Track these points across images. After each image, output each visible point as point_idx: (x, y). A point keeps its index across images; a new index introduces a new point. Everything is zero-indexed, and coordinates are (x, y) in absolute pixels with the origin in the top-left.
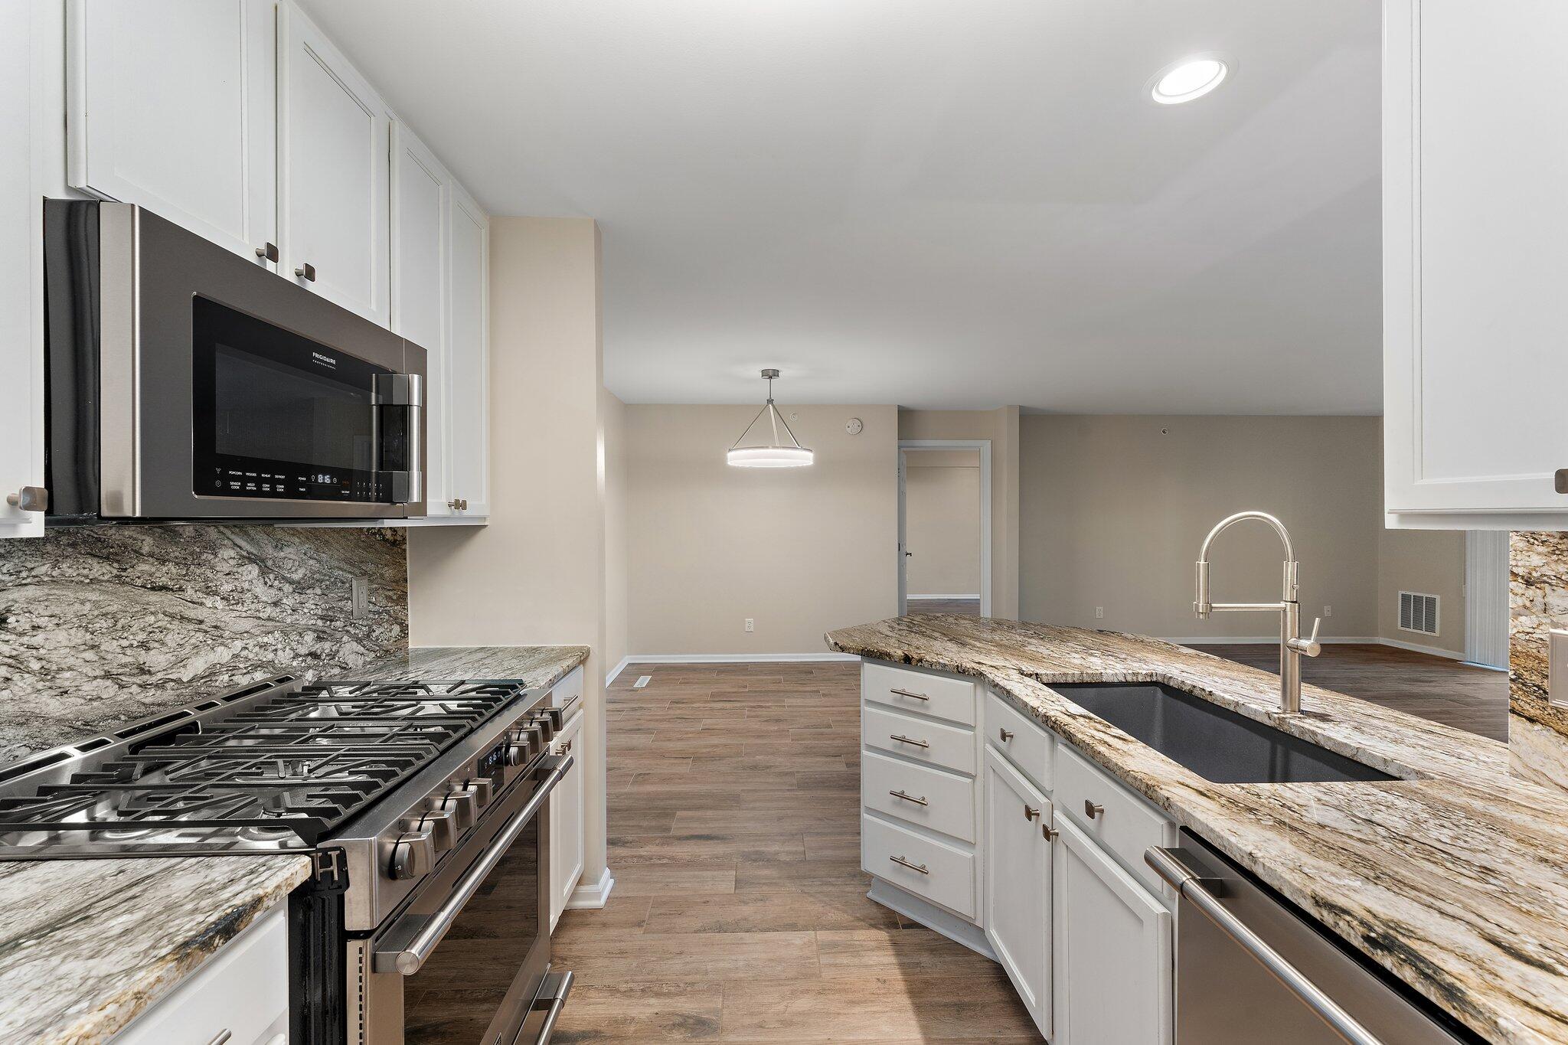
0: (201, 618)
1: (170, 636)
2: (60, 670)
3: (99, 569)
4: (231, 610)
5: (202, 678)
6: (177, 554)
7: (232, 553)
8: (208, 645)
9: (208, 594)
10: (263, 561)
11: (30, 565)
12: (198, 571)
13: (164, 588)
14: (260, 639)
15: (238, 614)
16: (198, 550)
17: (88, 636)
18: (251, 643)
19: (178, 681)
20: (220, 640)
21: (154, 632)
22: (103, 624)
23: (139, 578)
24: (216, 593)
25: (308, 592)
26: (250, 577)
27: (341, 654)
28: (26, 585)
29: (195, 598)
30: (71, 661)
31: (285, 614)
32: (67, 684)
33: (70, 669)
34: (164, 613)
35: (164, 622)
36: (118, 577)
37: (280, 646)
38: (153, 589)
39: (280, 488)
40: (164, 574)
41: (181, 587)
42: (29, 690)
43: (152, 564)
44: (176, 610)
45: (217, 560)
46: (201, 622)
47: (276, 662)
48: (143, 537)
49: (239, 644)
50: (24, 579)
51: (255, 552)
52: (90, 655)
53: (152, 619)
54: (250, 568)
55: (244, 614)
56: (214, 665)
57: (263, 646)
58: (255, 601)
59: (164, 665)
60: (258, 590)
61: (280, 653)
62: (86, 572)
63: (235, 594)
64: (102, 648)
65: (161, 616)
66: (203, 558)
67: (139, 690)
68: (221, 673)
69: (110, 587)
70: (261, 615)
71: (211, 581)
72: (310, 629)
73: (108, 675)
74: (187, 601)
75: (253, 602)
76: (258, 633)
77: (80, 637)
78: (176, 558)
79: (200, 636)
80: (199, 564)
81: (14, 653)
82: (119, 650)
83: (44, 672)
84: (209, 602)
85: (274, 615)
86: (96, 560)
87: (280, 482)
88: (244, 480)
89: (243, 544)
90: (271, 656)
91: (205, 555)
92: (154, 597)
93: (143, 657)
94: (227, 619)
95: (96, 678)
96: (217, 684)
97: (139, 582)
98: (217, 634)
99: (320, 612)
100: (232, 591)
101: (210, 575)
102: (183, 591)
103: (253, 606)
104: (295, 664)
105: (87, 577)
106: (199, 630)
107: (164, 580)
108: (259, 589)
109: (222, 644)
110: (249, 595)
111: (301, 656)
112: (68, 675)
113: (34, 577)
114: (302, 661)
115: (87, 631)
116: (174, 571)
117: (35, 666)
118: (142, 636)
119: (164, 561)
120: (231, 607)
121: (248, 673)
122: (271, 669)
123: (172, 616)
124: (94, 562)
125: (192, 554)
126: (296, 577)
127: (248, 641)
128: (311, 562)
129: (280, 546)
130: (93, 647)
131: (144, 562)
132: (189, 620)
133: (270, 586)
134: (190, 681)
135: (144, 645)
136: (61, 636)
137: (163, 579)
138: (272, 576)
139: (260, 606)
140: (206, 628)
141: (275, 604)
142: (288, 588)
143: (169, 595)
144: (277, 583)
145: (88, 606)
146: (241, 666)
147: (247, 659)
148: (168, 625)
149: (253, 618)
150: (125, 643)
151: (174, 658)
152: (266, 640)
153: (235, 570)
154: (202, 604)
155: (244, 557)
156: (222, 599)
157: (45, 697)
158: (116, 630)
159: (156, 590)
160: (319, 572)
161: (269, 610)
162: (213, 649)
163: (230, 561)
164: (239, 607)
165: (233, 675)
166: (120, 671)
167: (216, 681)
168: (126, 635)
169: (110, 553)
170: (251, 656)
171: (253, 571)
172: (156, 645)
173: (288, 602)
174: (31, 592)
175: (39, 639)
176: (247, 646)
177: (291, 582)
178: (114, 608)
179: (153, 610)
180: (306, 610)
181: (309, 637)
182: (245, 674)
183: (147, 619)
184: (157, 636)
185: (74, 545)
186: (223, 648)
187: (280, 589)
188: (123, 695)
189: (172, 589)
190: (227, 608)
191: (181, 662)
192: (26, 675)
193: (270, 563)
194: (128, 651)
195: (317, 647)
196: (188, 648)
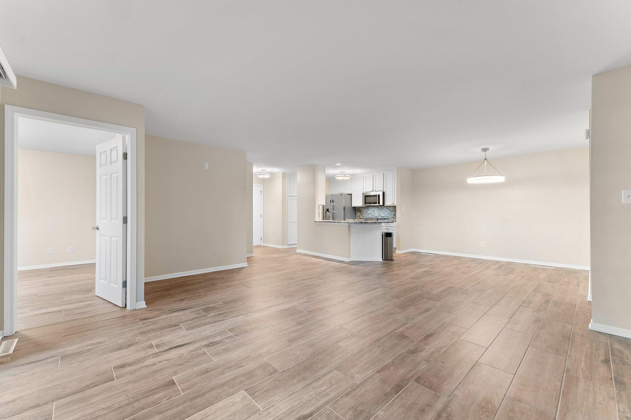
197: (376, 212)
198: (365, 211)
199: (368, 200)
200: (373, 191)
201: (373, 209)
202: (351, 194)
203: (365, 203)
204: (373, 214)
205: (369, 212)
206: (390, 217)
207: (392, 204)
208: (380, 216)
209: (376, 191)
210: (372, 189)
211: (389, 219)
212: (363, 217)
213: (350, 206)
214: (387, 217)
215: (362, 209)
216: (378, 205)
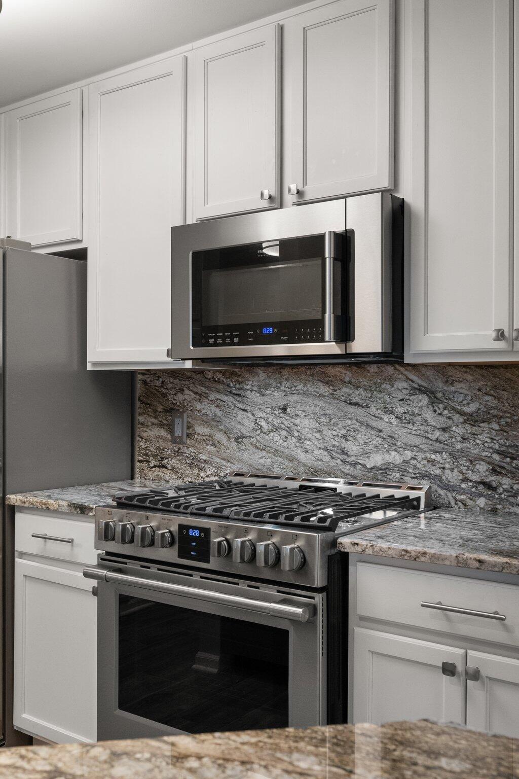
0: (380, 428)
1: (359, 436)
2: (306, 439)
3: (324, 389)
4: (403, 427)
5: (380, 469)
6: (365, 383)
7: (405, 385)
8: (385, 448)
9: (386, 412)
10: (433, 393)
11: (295, 384)
12: (379, 396)
13: (356, 404)
14: (428, 455)
15: (409, 431)
16: (379, 381)
17: (318, 425)
18: (420, 456)
19: (364, 466)
20: (394, 447)
21: (351, 431)
22: (324, 420)
23: (343, 396)
24: (392, 413)
25: (482, 425)
26: (420, 405)
28: (294, 394)
29: (376, 413)
30: (310, 436)
31: (454, 440)
32: (308, 447)
33: (309, 440)
34: (357, 420)
35: (357, 426)
36: (332, 394)
37: (447, 466)
38: (350, 404)
39: (228, 340)
40: (358, 395)
41: (367, 405)
42: (294, 445)
43: (350, 388)
44: (365, 419)
45: (393, 389)
46: (380, 431)
47: (443, 478)
48: (346, 372)
49: (408, 454)
50: (293, 391)
51: (425, 385)
52: (318, 435)
53: (349, 422)
54: (420, 398)
55: (414, 432)
56: (389, 464)
57: (432, 462)
58: (424, 423)
59: (355, 452)
60: (427, 415)
61: (447, 471)
62: (317, 390)
63: (406, 416)
64: (324, 433)
65: (355, 422)
66: (383, 386)
67: (341, 463)
68: (394, 471)
69: (328, 400)
70: (429, 436)
71: (388, 404)
72: (483, 460)
73: (326, 449)
74: (371, 414)
75: (422, 425)
76: (426, 449)
77: (314, 425)
78: (365, 385)
79: (380, 440)
80: (380, 391)
81: (289, 426)
82: (331, 436)
83: (299, 439)
84: (386, 418)
85: (442, 438)
86: (322, 384)
87: (236, 336)
88: (216, 338)
89: (415, 378)
90: (438, 472)
91: (385, 385)
92: (351, 409)
93: (343, 444)
94: (400, 433)
95: (320, 448)
96: (391, 477)
97: (343, 399)
98: (392, 442)
99: (497, 446)
100: (405, 413)
101: (388, 400)
102: (369, 407)
103: (422, 428)
104: (463, 486)
105: (317, 392)
106: (379, 436)
108: (429, 415)
109: (395, 450)
110: (419, 418)
111: (471, 481)
112: (308, 443)
113: (297, 390)
114: (473, 487)
115: (317, 422)
116: (363, 394)
117: (296, 434)
118: (343, 432)
119: (358, 387)
120: (403, 425)
121: (416, 478)
122: (438, 482)
123: (362, 423)
124: (321, 385)
125: (375, 383)
126: (468, 410)
127: (417, 454)
128: (487, 398)
129: (450, 381)
130: (320, 431)
131: (346, 387)
132: (372, 428)
133: (439, 414)
134: (372, 468)
135: (344, 436)
136: (307, 421)
137: (357, 398)
138: (441, 406)
139: (429, 429)
140: (384, 436)
141: (444, 430)
142: (456, 417)
143: (360, 409)
144: (446, 412)
145: (318, 408)
146: (410, 471)
147: (415, 467)
148: (359, 428)
149: (422, 436)
150: (335, 433)
151: (362, 450)
152: (433, 457)
153: (407, 397)
154: (381, 419)
155: (415, 389)
156: (396, 417)
157: (299, 451)
158: (331, 425)
159: (352, 405)
160: (496, 408)
161: (437, 434)
162: (388, 451)
163: (404, 391)
164: (410, 426)
165: (404, 475)
166: (332, 448)
167: (390, 475)
168: (335, 428)
169: (329, 380)
170: (419, 466)
171: (425, 400)
172: (351, 439)
173: (459, 430)
174: (295, 397)
175: (298, 421)
176: (416, 457)
177: (462, 414)
178: (330, 412)
179: (350, 417)
180: (478, 441)
181: (482, 467)
182: (413, 478)
183: (347, 421)
184: (352, 433)
185: (312, 375)
186: (396, 453)
187: (449, 418)
188: (333, 463)
189: (362, 406)
190: (400, 425)
191: (366, 454)
192: (293, 438)
193: (439, 395)
194: (336, 439)
195: (493, 479)
196: (370, 447)
197: (306, 426)
198: (207, 408)
200: (276, 202)
201: (276, 397)
202: (81, 255)
204: (276, 439)
205: (244, 422)
206: (453, 477)
207: (500, 335)
208: (347, 469)
209: (309, 196)
210: (270, 189)
211: (448, 507)
212: (194, 463)
213: (75, 366)
214: (423, 476)
215: (187, 392)
216: (330, 347)
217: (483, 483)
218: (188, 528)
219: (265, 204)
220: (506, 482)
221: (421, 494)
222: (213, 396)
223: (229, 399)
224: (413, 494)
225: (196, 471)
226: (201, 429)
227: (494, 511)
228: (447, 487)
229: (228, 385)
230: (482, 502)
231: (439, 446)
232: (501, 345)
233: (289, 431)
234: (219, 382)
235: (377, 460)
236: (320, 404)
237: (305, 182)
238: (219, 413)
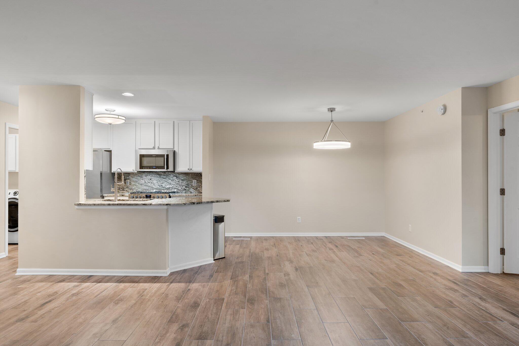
3: (159, 176)
18: (175, 186)
22: (158, 181)
25: (184, 181)
26: (175, 178)
27: (190, 190)
35: (164, 182)
39: (146, 168)
49: (173, 186)
52: (157, 183)
56: (170, 187)
57: (177, 186)
73: (159, 185)
77: (156, 182)
78: (166, 175)
80: (169, 176)
83: (154, 184)
84: (169, 180)
87: (148, 168)
88: (144, 168)
90: (178, 188)
92: (163, 179)
98: (170, 184)
99: (186, 184)
107: (164, 177)
108: (176, 180)
118: (162, 183)
126: (182, 179)
128: (185, 177)
132: (167, 182)
133: (178, 179)
136: (155, 181)
142: (180, 180)
143: (165, 179)
151: (165, 185)
156: (171, 180)
157: (154, 186)
160: (186, 179)
161: (177, 182)
164: (173, 181)
173: (181, 182)
174: (153, 177)
180: (183, 183)
181: (184, 187)
193: (178, 177)
195: (186, 188)
196: (167, 185)
197: (155, 182)
198: (134, 179)
199: (146, 162)
200: (154, 148)
201: (149, 177)
202: (110, 151)
203: (141, 167)
204: (149, 184)
205: (142, 181)
206: (180, 188)
207: (189, 169)
208: (162, 188)
209: (160, 148)
210: (153, 146)
211: (179, 193)
212: (131, 189)
213: (109, 172)
214: (175, 189)
215: (129, 176)
216: (165, 170)
217: (184, 189)
218: (147, 195)
219: (152, 148)
220: (187, 189)
221: (176, 191)
222: (135, 177)
223: (139, 178)
224: (175, 191)
225: (132, 191)
226: (133, 183)
227: (186, 193)
228: (179, 190)
229: (139, 175)
230: (184, 192)
231: (178, 184)
232: (189, 170)
233: (152, 183)
234: (137, 175)
235: (168, 187)
236: (158, 178)
237: (159, 145)
238: (137, 180)
